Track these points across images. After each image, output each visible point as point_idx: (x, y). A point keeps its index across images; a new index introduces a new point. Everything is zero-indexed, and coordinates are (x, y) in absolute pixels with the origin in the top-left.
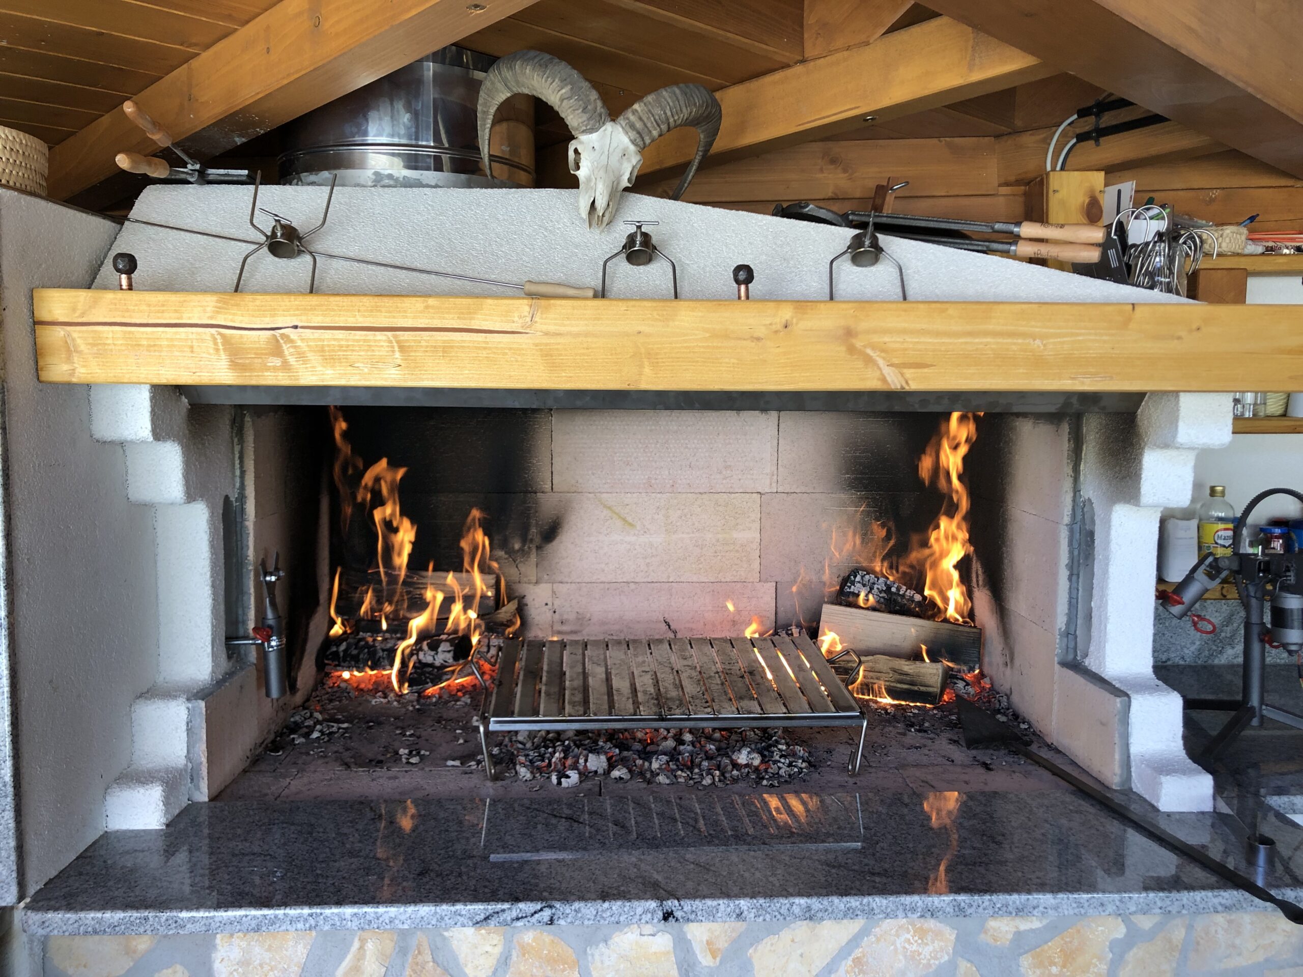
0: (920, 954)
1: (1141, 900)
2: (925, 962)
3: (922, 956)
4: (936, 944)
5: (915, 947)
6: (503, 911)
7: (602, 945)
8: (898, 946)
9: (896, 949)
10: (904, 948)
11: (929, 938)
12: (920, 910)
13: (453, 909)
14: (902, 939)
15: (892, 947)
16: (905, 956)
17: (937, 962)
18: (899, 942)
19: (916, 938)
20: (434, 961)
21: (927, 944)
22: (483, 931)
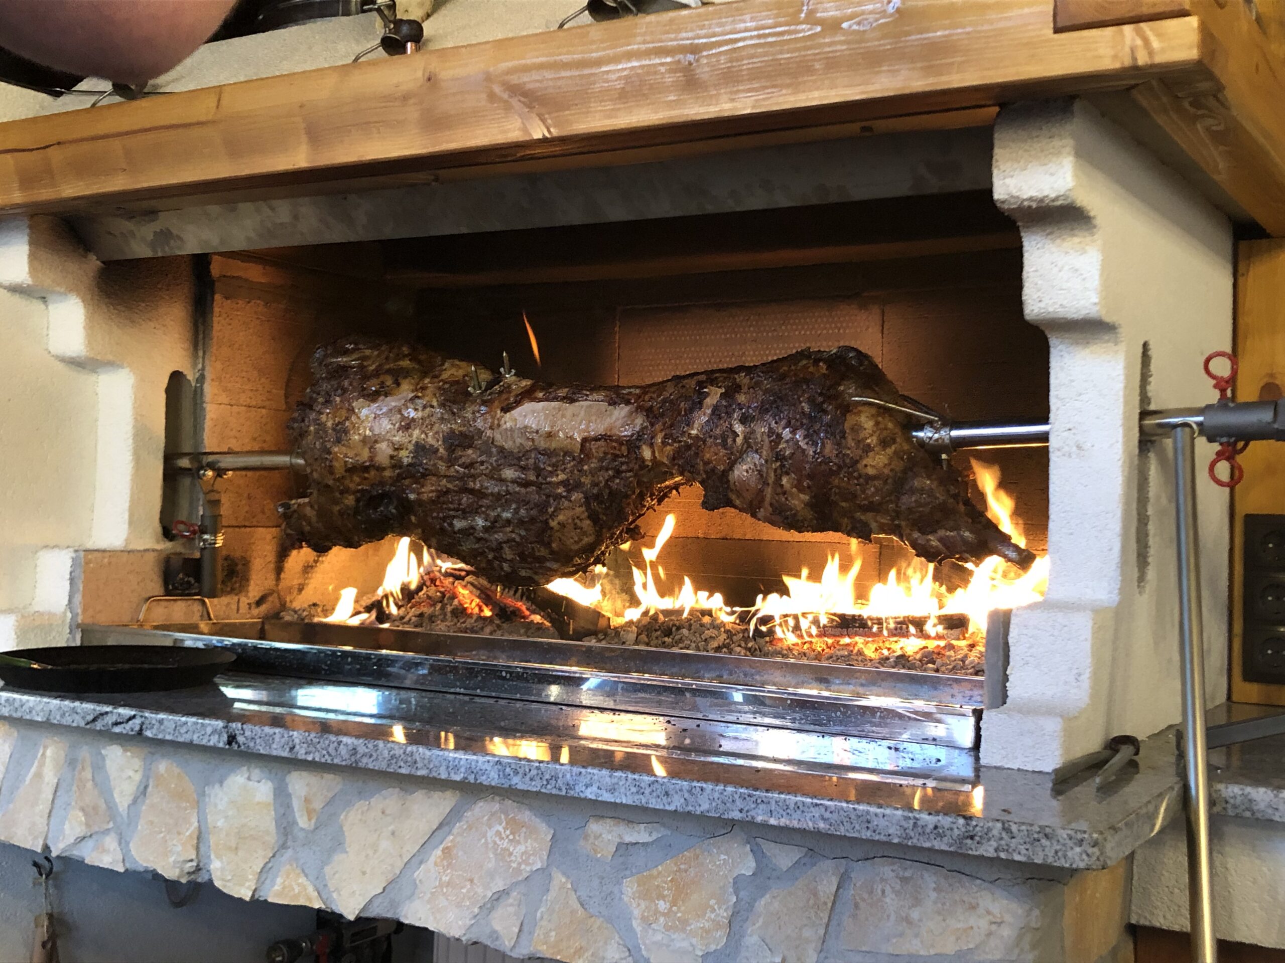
0: (511, 854)
1: (716, 795)
2: (514, 865)
3: (513, 858)
4: (528, 844)
5: (505, 844)
6: (107, 713)
7: (217, 786)
8: (489, 840)
9: (486, 843)
10: (495, 843)
11: (523, 835)
12: (463, 770)
13: (72, 705)
14: (494, 829)
15: (483, 841)
16: (496, 855)
17: (528, 869)
18: (490, 834)
19: (508, 832)
20: (93, 780)
21: (519, 842)
22: (129, 754)
